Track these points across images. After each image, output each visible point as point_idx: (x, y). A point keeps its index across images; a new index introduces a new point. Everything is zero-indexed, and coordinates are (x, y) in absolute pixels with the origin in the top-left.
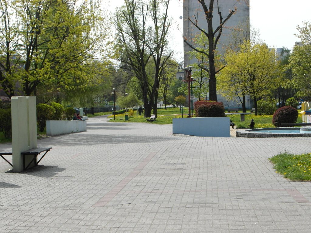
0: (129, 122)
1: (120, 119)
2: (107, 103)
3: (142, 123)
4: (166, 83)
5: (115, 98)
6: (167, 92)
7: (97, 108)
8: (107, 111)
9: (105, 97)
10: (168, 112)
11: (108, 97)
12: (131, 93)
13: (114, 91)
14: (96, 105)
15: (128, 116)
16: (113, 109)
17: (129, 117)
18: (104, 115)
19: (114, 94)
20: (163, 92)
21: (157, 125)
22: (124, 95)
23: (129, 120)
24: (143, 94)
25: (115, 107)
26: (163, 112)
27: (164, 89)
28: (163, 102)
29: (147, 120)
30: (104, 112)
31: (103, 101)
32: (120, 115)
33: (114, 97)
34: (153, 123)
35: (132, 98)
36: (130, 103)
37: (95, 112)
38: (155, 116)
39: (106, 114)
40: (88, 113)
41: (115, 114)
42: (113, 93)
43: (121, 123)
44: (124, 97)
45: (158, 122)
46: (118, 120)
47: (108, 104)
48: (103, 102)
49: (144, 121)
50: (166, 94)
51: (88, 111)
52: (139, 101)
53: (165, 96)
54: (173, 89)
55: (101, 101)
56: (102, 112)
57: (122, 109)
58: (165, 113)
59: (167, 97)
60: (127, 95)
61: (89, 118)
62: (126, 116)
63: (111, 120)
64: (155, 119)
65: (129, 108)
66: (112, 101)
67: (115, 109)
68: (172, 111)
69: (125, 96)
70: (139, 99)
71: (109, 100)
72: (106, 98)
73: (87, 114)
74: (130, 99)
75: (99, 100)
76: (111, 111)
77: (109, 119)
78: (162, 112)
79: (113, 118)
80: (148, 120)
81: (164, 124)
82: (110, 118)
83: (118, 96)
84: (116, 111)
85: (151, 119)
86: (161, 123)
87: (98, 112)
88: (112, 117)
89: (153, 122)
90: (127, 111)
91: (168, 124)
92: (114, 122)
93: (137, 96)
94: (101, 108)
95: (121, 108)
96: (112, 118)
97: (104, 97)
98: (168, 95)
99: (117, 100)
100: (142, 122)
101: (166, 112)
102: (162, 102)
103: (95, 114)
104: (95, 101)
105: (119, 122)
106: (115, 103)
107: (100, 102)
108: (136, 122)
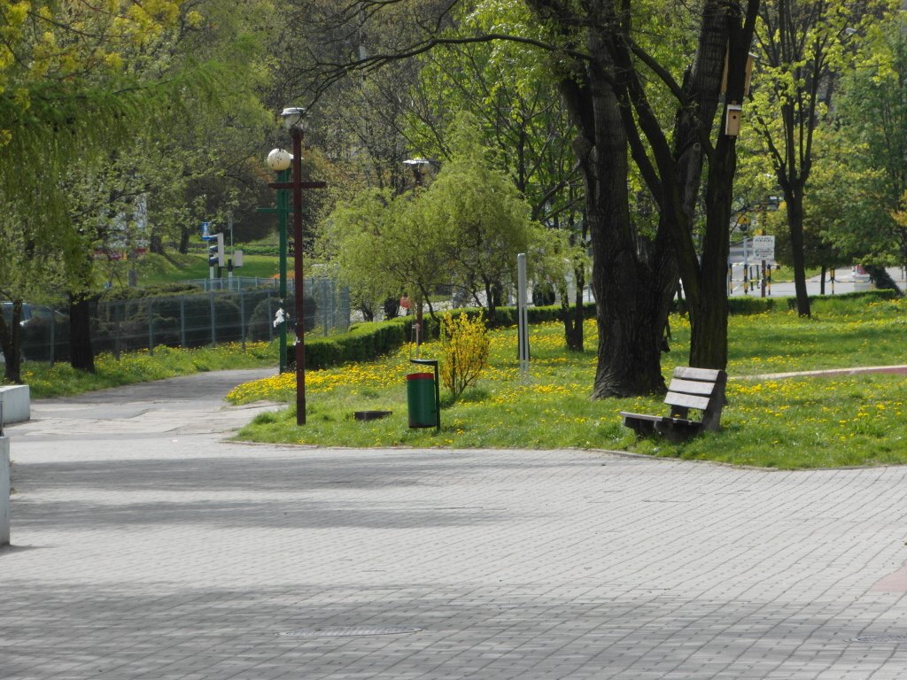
0: (444, 445)
1: (359, 416)
2: (223, 260)
3: (580, 453)
4: (808, 54)
5: (299, 203)
6: (815, 149)
7: (120, 306)
8: (229, 334)
9: (205, 193)
10: (824, 338)
11: (235, 192)
12: (458, 159)
13: (294, 140)
14: (117, 275)
15: (432, 381)
16: (280, 317)
17: (444, 391)
18: (199, 376)
19: (297, 161)
20: (780, 144)
21: (737, 473)
22: (387, 176)
23: (453, 429)
24: (585, 165)
25: (308, 291)
26: (778, 339)
27: (787, 111)
28: (769, 243)
29: (631, 422)
30: (197, 340)
31: (186, 234)
32: (350, 375)
33: (298, 197)
34: (693, 456)
35: (475, 203)
36: (453, 254)
37: (109, 346)
38: (708, 388)
39: (219, 365)
40: (38, 354)
41: (300, 360)
42: (279, 157)
43: (371, 453)
44: (387, 192)
45: (742, 441)
46: (334, 427)
47: (230, 266)
48: (183, 248)
49: (606, 437)
50: (806, 164)
51: (39, 331)
52: (541, 234)
53: (792, 184)
54: (868, 114)
55: (165, 239)
56: (174, 343)
57: (369, 316)
58: (798, 347)
59: (813, 198)
60: (417, 172)
61: (39, 408)
62: (414, 380)
63: (263, 420)
64: (709, 413)
65: (443, 307)
66: (274, 239)
67: (303, 310)
68: (871, 334)
69: (400, 186)
70: (537, 214)
71: (244, 230)
72: (212, 206)
73: (29, 368)
74: (452, 211)
75: (141, 223)
76: (263, 334)
77: (244, 416)
78: (769, 347)
79: (290, 407)
80: (642, 428)
81: (806, 467)
82: (249, 399)
83: (334, 191)
84: (311, 339)
85: (677, 409)
86: (781, 451)
87: (137, 344)
88: (281, 397)
89: (698, 444)
90: (429, 330)
91: (849, 461)
92: (292, 440)
93: (521, 185)
94: (169, 309)
95: (363, 308)
96: (271, 408)
97: (191, 192)
98: (820, 172)
99: (324, 222)
100: (579, 445)
101: (806, 339)
102: (764, 244)
103: (102, 362)
104: (102, 233)
105: (345, 444)
106: (306, 260)
107: (156, 246)
108: (521, 442)
